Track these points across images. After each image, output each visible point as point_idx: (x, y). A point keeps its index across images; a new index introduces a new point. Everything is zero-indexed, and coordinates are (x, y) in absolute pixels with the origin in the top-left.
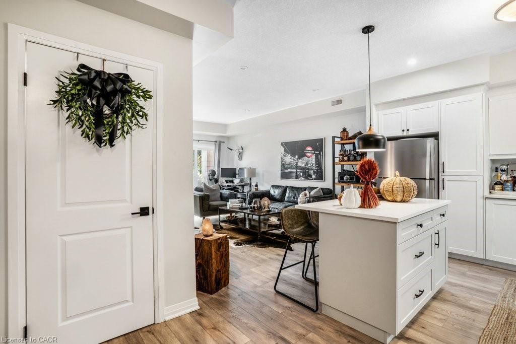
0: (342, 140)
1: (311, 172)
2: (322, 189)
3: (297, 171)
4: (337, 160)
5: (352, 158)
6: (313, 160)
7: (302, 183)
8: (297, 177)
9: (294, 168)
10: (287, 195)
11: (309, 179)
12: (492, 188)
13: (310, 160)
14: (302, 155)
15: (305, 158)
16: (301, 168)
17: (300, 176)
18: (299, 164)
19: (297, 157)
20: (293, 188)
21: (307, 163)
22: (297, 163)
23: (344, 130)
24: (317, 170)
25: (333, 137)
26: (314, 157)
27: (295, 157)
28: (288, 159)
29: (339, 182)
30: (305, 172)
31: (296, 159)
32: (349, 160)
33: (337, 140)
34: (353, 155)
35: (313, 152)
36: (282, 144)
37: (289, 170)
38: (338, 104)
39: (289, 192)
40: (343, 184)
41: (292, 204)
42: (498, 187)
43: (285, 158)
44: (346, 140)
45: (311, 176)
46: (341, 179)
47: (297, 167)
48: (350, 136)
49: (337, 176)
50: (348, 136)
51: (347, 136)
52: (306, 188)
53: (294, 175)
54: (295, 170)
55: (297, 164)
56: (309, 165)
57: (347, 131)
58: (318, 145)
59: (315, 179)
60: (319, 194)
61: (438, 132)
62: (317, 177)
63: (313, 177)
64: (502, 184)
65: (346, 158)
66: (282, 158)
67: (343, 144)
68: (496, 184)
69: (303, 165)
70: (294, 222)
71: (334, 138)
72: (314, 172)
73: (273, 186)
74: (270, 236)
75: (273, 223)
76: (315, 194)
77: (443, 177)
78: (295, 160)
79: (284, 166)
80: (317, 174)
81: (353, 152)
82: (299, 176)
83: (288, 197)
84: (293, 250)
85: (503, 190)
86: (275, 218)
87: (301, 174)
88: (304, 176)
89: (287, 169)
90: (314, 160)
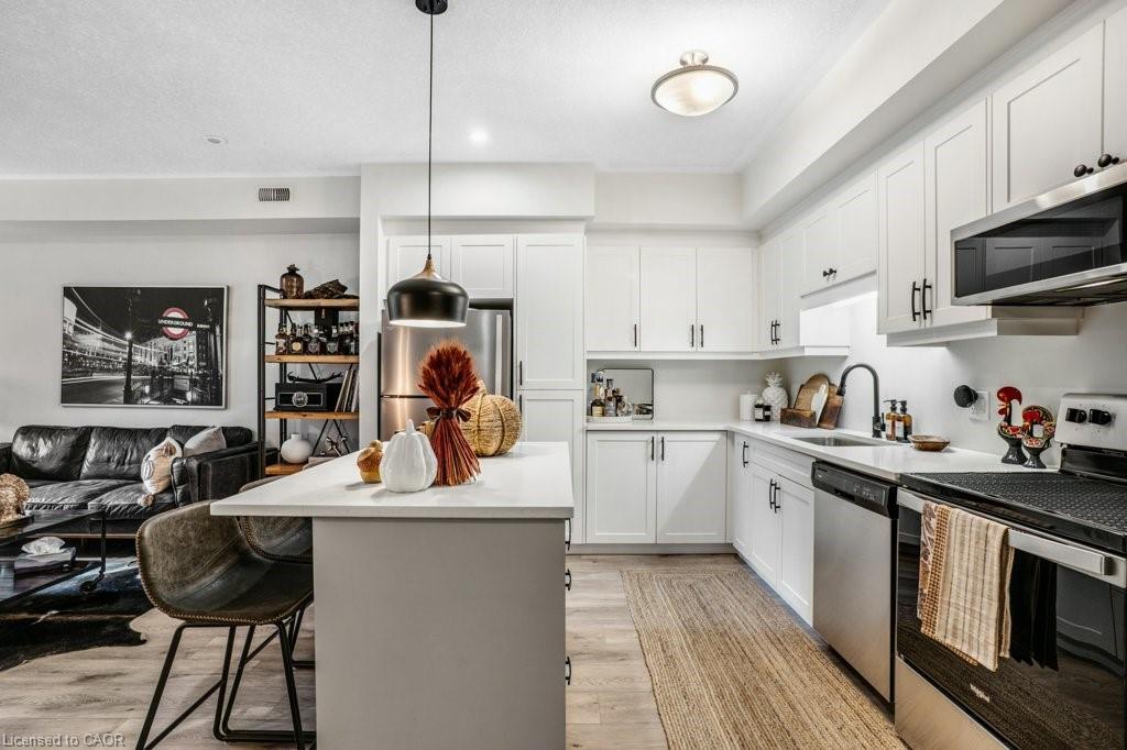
0: (285, 297)
1: (184, 383)
2: (224, 430)
3: (128, 380)
4: (270, 351)
5: (313, 346)
6: (188, 347)
7: (148, 415)
8: (130, 398)
9: (116, 371)
10: (91, 455)
11: (175, 403)
12: (590, 412)
13: (179, 345)
14: (149, 330)
15: (162, 342)
16: (144, 370)
17: (143, 395)
18: (138, 359)
19: (129, 335)
20: (112, 433)
21: (169, 356)
22: (130, 354)
23: (292, 271)
24: (203, 376)
25: (260, 287)
26: (192, 338)
27: (122, 338)
28: (93, 340)
29: (278, 409)
30: (161, 381)
31: (127, 343)
32: (305, 351)
33: (270, 295)
34: (318, 340)
35: (190, 324)
36: (68, 292)
37: (97, 377)
38: (278, 199)
39: (101, 447)
40: (285, 415)
41: (114, 482)
42: (597, 410)
43: (80, 337)
44: (298, 297)
45: (182, 394)
46: (284, 402)
47: (129, 367)
48: (308, 287)
49: (270, 391)
50: (302, 288)
51: (300, 288)
52: (166, 430)
53: (120, 390)
54: (121, 377)
55: (130, 359)
56: (175, 363)
57: (299, 277)
58: (205, 307)
59: (194, 403)
60: (214, 447)
61: (512, 300)
62: (201, 395)
63: (189, 396)
64: (602, 405)
65: (297, 346)
66: (65, 337)
67: (285, 310)
68: (594, 404)
69: (154, 363)
70: (189, 558)
71: (262, 289)
72: (194, 383)
73: (28, 432)
74: (30, 610)
75: (43, 562)
76: (201, 445)
77: (519, 393)
78: (123, 346)
79: (73, 362)
80: (203, 387)
81: (316, 331)
82: (138, 394)
83: (96, 462)
84: (144, 642)
85: (603, 414)
86: (50, 543)
87: (147, 389)
88: (158, 394)
89: (87, 372)
90: (192, 349)
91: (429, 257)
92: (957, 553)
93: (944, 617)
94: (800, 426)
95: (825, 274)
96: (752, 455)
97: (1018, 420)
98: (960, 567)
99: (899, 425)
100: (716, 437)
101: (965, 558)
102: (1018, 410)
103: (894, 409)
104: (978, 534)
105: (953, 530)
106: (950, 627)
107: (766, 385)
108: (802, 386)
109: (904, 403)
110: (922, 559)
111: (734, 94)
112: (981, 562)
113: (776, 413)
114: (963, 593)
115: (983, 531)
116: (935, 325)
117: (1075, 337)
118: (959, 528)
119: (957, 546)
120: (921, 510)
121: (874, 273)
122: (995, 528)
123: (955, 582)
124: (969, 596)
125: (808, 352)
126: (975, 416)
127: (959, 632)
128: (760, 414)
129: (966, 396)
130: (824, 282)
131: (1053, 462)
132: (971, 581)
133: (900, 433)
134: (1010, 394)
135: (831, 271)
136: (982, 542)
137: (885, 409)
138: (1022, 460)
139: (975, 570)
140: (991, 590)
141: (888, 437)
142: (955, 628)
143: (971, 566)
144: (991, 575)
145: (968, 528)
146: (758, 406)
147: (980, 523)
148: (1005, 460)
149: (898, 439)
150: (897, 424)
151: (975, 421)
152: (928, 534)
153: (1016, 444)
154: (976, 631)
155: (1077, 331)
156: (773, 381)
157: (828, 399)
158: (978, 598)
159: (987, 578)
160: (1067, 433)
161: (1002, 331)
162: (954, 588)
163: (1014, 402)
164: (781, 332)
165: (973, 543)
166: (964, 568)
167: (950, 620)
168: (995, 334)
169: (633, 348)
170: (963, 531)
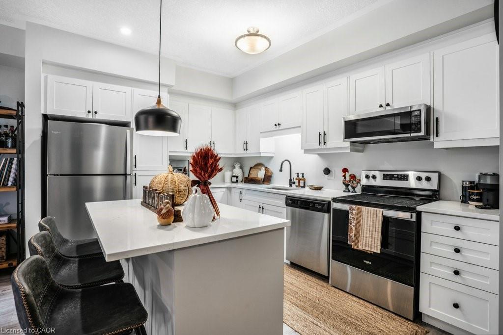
61: (130, 122)
77: (134, 172)
91: (159, 97)
92: (366, 221)
93: (362, 241)
94: (256, 184)
95: (276, 125)
96: (243, 196)
97: (348, 179)
98: (367, 224)
99: (302, 182)
100: (224, 190)
101: (369, 221)
102: (347, 175)
103: (298, 176)
104: (373, 214)
105: (364, 214)
106: (364, 244)
107: (234, 167)
108: (251, 168)
109: (303, 174)
110: (349, 225)
111: (268, 48)
112: (375, 222)
113: (240, 179)
114: (368, 232)
115: (375, 212)
116: (327, 147)
117: (362, 153)
118: (366, 212)
119: (366, 218)
120: (348, 209)
121: (300, 127)
122: (380, 211)
123: (365, 229)
124: (371, 233)
125: (262, 155)
126: (329, 178)
127: (367, 245)
128: (234, 179)
129: (327, 171)
130: (274, 128)
131: (359, 190)
132: (371, 228)
133: (302, 184)
134: (345, 170)
135: (279, 124)
136: (375, 216)
137: (294, 176)
138: (349, 191)
139: (373, 224)
140: (378, 230)
141: (296, 186)
142: (366, 243)
143: (371, 223)
144: (379, 225)
145: (370, 212)
146: (233, 176)
147: (374, 210)
148: (345, 191)
149: (301, 187)
150: (301, 181)
151: (329, 179)
152: (351, 216)
153: (347, 186)
154: (373, 243)
155: (363, 151)
156: (237, 166)
157: (265, 173)
158: (374, 233)
159: (377, 226)
160: (364, 181)
161: (352, 150)
162: (365, 231)
163: (347, 173)
164: (249, 146)
165: (372, 216)
166: (369, 225)
167: (364, 242)
168: (349, 151)
169: (185, 150)
170: (368, 213)
